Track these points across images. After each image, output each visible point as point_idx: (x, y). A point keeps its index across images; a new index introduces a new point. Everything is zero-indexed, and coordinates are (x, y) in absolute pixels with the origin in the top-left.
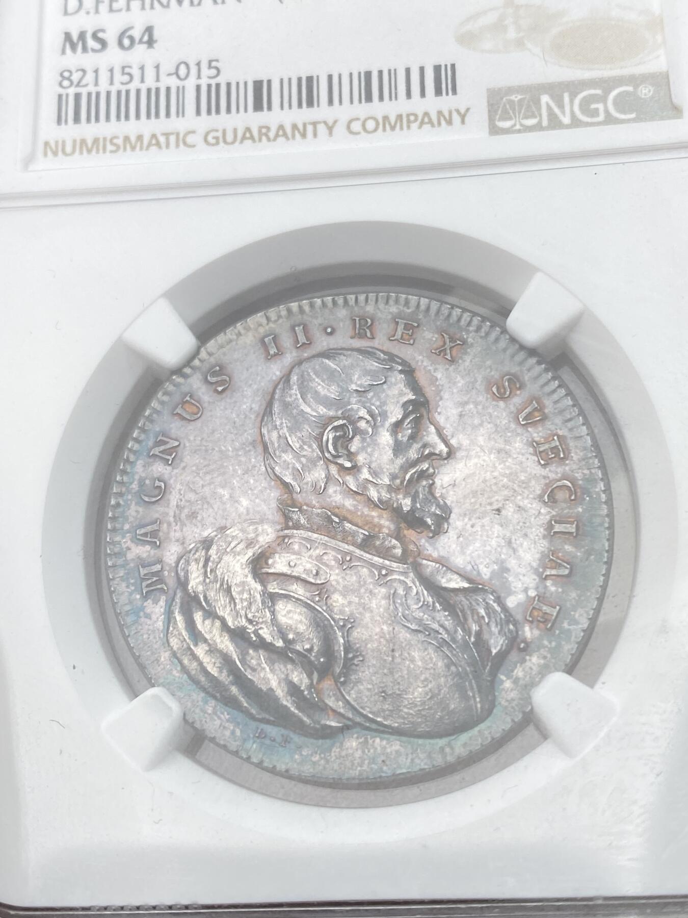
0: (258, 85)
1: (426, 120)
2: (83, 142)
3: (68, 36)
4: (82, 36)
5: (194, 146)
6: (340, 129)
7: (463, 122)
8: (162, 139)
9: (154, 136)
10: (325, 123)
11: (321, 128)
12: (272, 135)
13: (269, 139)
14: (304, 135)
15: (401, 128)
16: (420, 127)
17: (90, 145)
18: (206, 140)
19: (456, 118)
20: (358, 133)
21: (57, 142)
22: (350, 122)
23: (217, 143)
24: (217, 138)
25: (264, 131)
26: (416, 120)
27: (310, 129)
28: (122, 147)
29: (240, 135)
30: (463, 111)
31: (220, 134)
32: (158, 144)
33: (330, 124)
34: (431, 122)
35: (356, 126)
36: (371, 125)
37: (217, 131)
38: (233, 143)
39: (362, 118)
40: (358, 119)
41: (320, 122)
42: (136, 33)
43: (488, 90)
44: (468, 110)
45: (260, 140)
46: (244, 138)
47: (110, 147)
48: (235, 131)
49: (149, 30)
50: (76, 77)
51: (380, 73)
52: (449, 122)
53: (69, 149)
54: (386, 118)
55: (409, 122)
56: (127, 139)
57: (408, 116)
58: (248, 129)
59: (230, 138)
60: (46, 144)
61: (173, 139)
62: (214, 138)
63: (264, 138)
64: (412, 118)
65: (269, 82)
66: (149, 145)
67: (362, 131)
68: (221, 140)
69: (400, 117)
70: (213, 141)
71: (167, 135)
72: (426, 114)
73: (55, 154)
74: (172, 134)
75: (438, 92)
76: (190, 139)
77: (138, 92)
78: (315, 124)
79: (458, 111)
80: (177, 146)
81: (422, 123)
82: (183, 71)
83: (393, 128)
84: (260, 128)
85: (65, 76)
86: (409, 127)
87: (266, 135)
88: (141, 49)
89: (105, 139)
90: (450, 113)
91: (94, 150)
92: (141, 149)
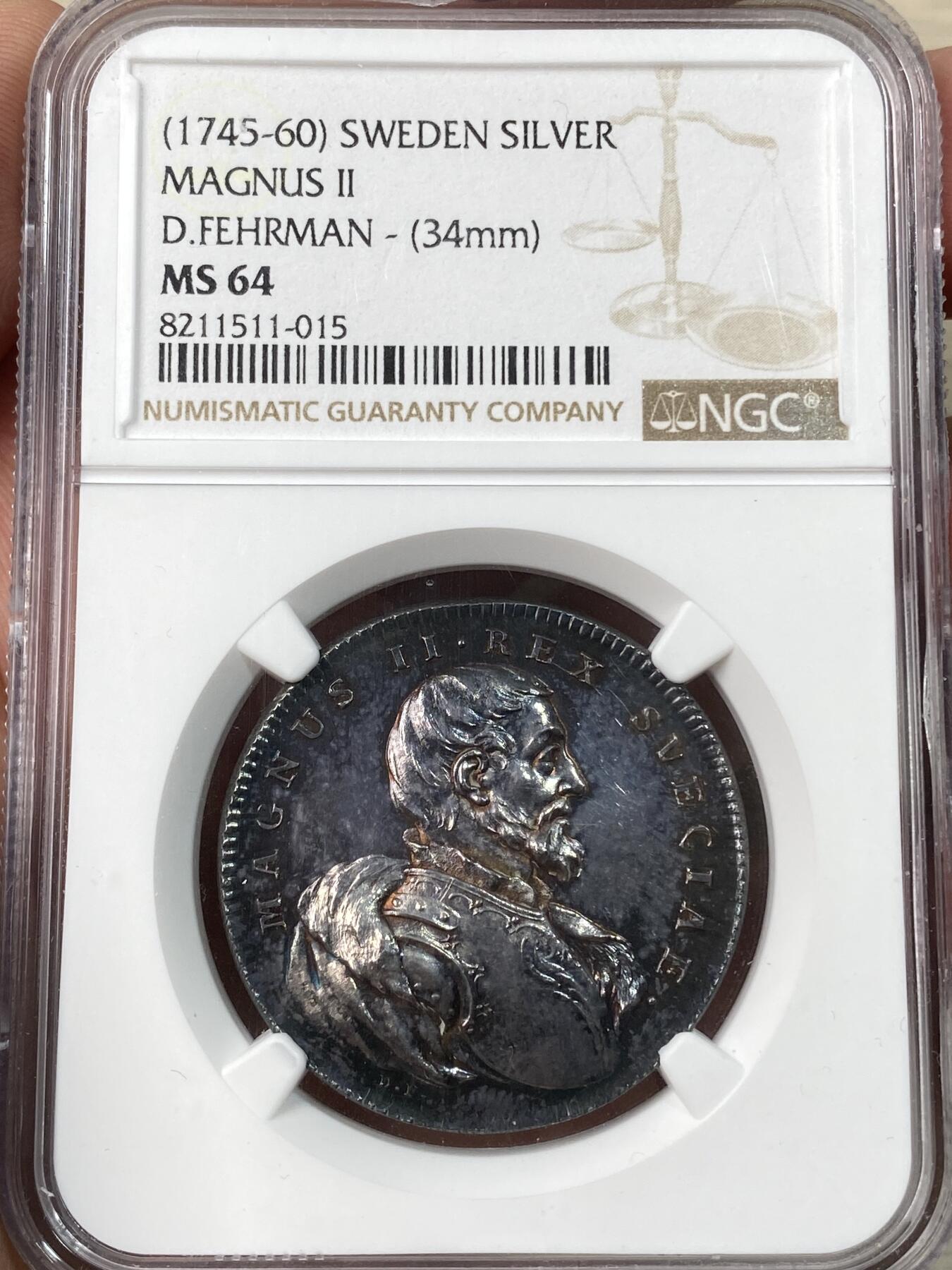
0: (389, 351)
1: (575, 412)
2: (190, 404)
3: (169, 270)
4: (186, 270)
5: (316, 420)
6: (480, 413)
7: (615, 419)
8: (281, 409)
9: (271, 404)
10: (464, 404)
11: (460, 411)
12: (404, 413)
13: (401, 419)
14: (440, 418)
15: (548, 419)
16: (568, 420)
17: (197, 410)
18: (330, 414)
19: (608, 413)
20: (500, 420)
21: (159, 402)
22: (492, 405)
23: (343, 418)
24: (342, 412)
25: (395, 408)
26: (564, 410)
27: (447, 409)
28: (234, 415)
29: (368, 411)
30: (615, 406)
31: (346, 408)
32: (276, 415)
33: (470, 407)
34: (579, 415)
35: (498, 412)
36: (514, 412)
37: (342, 403)
38: (360, 420)
39: (505, 404)
40: (500, 403)
41: (457, 403)
42: (250, 274)
43: (644, 382)
44: (621, 404)
45: (391, 419)
46: (373, 415)
47: (220, 414)
48: (363, 404)
49: (265, 271)
50: (180, 323)
51: (526, 349)
52: (600, 417)
53: (173, 413)
54: (531, 405)
55: (556, 411)
56: (240, 405)
57: (556, 404)
58: (377, 405)
59: (357, 414)
60: (147, 403)
61: (292, 409)
62: (339, 412)
63: (395, 416)
64: (560, 408)
65: (402, 349)
66: (266, 415)
67: (504, 418)
68: (347, 415)
69: (546, 405)
70: (339, 416)
71: (286, 404)
72: (575, 404)
73: (157, 417)
74: (293, 403)
75: (589, 380)
76: (312, 412)
77: (253, 348)
78: (452, 405)
79: (610, 404)
80: (298, 418)
81: (570, 415)
82: (304, 327)
83: (538, 418)
84: (391, 404)
85: (166, 322)
86: (556, 419)
87: (397, 413)
88: (254, 294)
89: (215, 403)
90: (602, 407)
91: (203, 416)
92: (257, 418)
